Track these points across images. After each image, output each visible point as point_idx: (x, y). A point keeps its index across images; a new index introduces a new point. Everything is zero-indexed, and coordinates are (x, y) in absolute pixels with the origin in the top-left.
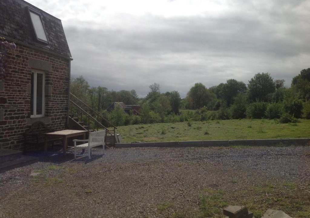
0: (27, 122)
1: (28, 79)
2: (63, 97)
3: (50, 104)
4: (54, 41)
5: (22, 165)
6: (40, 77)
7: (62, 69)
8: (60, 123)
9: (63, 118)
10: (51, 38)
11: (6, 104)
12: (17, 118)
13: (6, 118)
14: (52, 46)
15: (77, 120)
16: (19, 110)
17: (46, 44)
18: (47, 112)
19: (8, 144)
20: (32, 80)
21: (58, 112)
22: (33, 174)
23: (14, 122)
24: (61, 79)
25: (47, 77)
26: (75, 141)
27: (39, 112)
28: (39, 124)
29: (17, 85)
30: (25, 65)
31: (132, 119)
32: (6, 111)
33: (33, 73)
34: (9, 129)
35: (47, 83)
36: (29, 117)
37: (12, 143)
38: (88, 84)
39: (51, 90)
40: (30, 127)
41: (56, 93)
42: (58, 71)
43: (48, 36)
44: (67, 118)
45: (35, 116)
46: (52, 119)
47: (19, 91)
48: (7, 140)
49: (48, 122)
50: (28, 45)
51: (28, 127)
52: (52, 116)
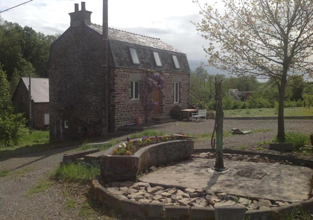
0: (172, 105)
1: (173, 87)
2: (187, 93)
3: (181, 97)
4: (183, 67)
5: (172, 122)
6: (177, 84)
7: (186, 79)
8: (186, 106)
9: (187, 103)
10: (182, 65)
11: (165, 98)
12: (169, 103)
13: (165, 104)
14: (182, 70)
15: (194, 105)
16: (169, 100)
17: (179, 69)
18: (180, 101)
19: (165, 114)
20: (174, 87)
21: (185, 101)
22: (177, 124)
23: (168, 105)
24: (186, 84)
25: (180, 84)
26: (192, 114)
27: (176, 101)
28: (177, 106)
29: (169, 90)
30: (172, 81)
31: (240, 105)
32: (165, 101)
33: (174, 83)
34: (166, 108)
35: (180, 87)
36: (173, 103)
37: (167, 114)
38: (207, 72)
39: (181, 90)
40: (173, 107)
41: (184, 92)
42: (184, 81)
43: (180, 65)
44: (189, 104)
45: (175, 103)
46: (182, 104)
47: (169, 92)
48: (165, 113)
49: (180, 105)
50: (173, 72)
51: (172, 107)
52: (182, 103)
